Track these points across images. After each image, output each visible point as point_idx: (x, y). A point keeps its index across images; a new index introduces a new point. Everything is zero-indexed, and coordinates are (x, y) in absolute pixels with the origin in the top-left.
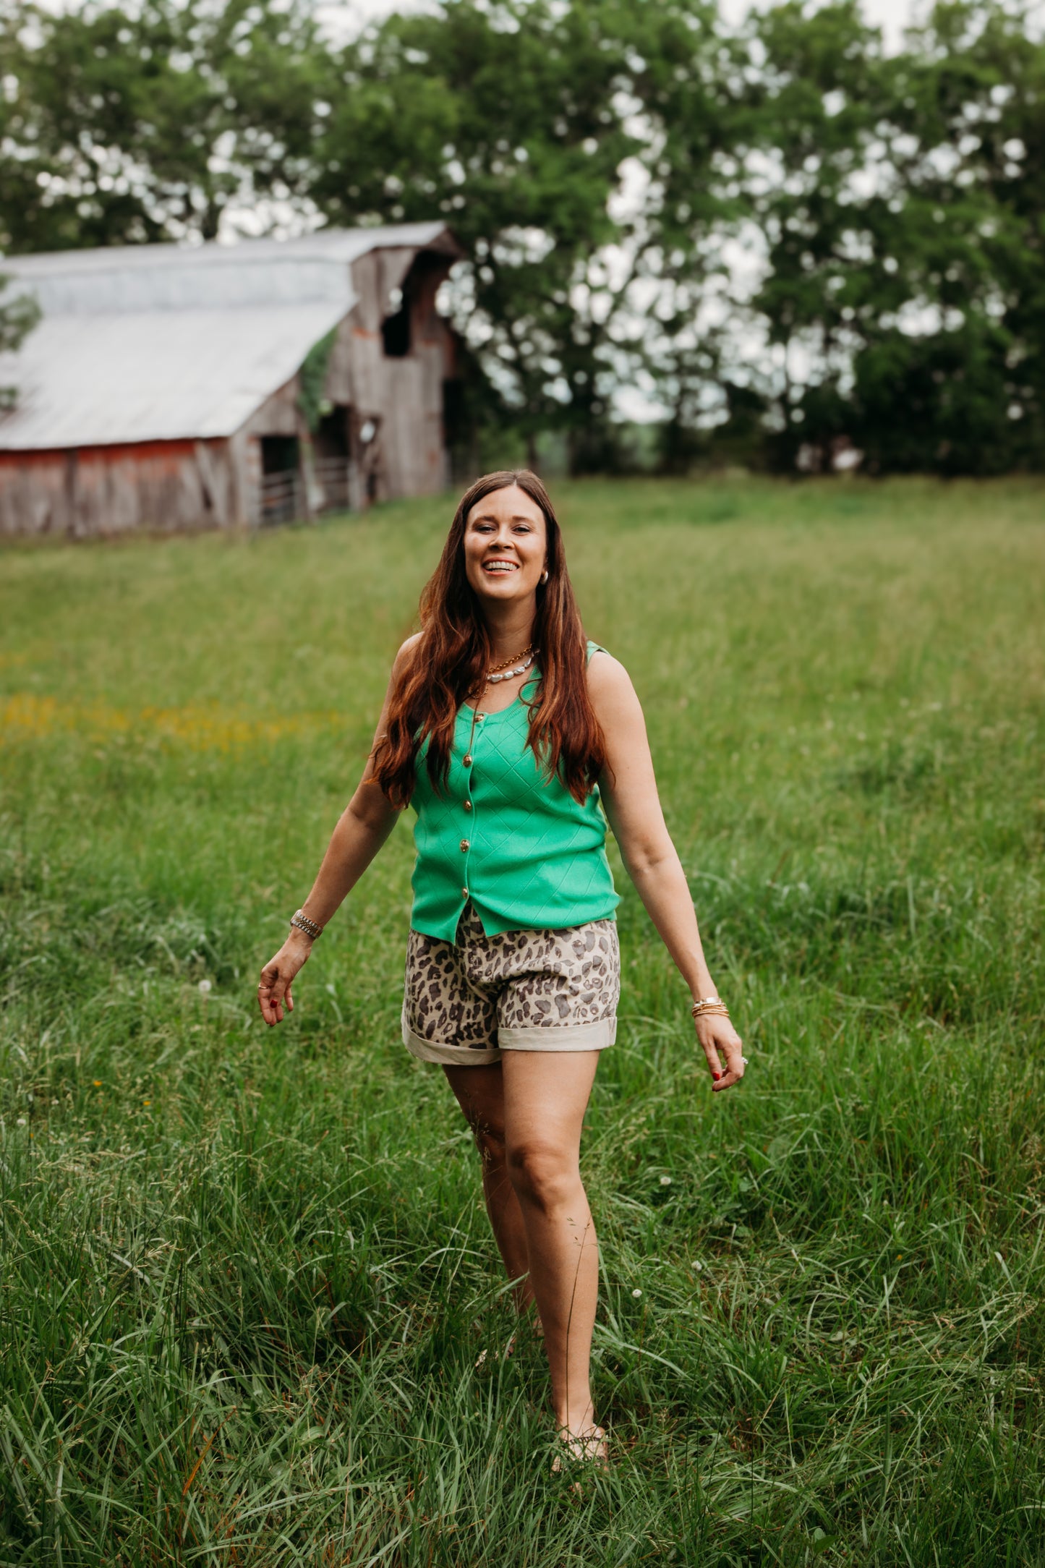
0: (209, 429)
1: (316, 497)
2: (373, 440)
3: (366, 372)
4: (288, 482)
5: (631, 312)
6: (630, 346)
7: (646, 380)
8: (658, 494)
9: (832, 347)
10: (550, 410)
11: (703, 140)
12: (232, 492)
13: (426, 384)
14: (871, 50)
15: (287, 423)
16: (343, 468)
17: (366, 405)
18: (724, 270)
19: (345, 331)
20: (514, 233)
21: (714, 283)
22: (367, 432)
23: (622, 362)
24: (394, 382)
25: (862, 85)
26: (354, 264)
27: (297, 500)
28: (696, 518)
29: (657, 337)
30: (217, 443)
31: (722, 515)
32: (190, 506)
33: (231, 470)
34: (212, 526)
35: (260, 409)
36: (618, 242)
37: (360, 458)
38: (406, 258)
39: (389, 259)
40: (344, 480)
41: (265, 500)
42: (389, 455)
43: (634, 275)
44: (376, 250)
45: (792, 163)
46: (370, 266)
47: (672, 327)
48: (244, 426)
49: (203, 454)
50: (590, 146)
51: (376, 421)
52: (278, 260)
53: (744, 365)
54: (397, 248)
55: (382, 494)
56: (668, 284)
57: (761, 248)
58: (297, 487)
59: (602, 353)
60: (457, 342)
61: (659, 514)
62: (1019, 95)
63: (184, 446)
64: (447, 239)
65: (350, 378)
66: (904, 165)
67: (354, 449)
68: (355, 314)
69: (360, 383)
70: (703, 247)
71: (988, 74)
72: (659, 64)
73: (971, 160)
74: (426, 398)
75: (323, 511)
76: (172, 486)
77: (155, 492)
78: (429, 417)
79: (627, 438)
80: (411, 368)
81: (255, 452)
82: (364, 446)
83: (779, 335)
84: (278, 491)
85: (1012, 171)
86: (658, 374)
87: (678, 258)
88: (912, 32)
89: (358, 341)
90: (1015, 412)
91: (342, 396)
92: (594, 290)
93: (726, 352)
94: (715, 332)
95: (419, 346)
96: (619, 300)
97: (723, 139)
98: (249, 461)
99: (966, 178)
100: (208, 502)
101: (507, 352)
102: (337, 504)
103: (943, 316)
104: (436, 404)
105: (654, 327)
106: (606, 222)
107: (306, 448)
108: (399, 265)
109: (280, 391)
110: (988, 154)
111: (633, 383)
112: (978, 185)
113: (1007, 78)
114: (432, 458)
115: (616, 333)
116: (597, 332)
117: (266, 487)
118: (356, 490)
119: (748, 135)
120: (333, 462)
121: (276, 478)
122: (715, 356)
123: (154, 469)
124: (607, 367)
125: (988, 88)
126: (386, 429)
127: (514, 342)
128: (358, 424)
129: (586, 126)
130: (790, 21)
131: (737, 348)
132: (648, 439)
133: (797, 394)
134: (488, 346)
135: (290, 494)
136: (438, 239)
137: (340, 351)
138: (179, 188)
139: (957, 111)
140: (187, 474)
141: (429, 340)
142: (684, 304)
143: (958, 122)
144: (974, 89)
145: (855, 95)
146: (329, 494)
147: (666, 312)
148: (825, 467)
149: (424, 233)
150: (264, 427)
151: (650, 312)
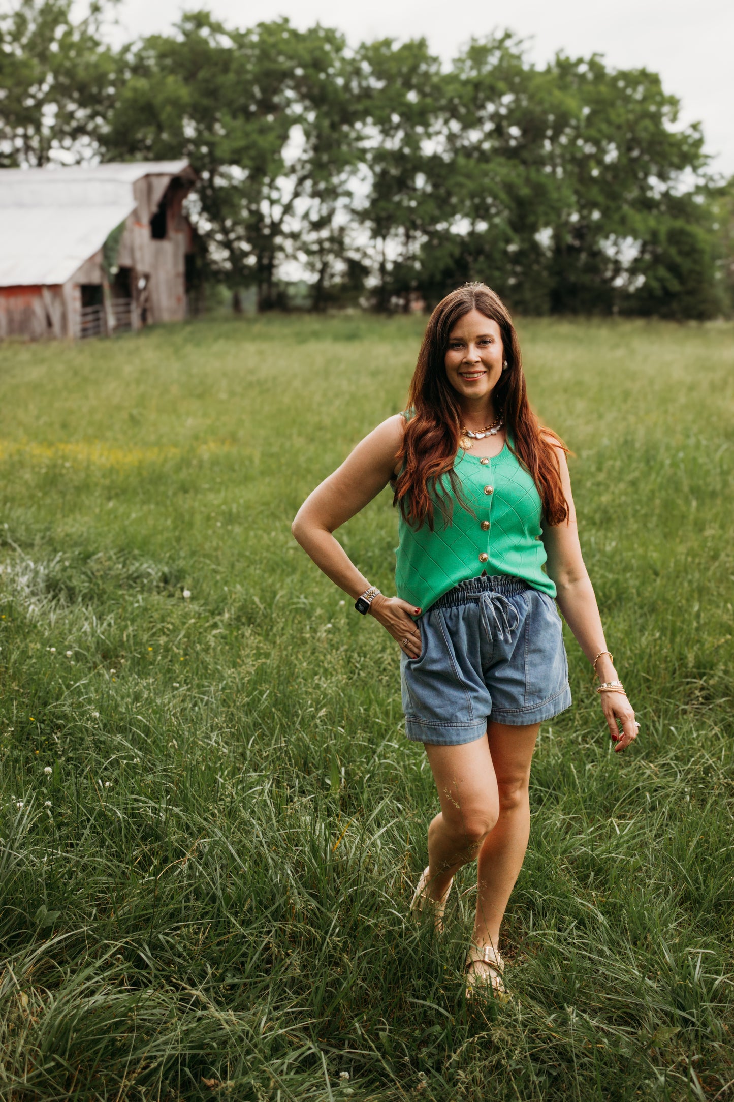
0: (50, 280)
1: (111, 322)
2: (145, 288)
3: (141, 248)
4: (96, 312)
5: (293, 215)
6: (295, 236)
7: (303, 257)
8: (312, 323)
9: (411, 240)
10: (246, 272)
11: (336, 118)
12: (64, 317)
13: (175, 255)
14: (433, 69)
15: (96, 277)
16: (128, 304)
17: (141, 268)
18: (349, 194)
19: (129, 223)
20: (224, 169)
21: (342, 201)
22: (142, 283)
23: (288, 244)
24: (158, 254)
25: (427, 89)
26: (135, 184)
27: (101, 322)
28: (337, 338)
29: (310, 231)
30: (55, 288)
31: (352, 337)
32: (38, 324)
33: (64, 304)
34: (51, 338)
35: (80, 269)
36: (286, 175)
37: (138, 299)
38: (165, 181)
39: (155, 181)
40: (128, 312)
41: (84, 323)
42: (155, 297)
43: (296, 194)
44: (148, 176)
45: (387, 132)
46: (143, 185)
47: (317, 226)
48: (71, 278)
49: (47, 294)
50: (270, 118)
51: (147, 277)
52: (89, 180)
53: (357, 250)
54: (160, 175)
55: (150, 321)
56: (317, 201)
57: (370, 180)
58: (101, 315)
59: (278, 240)
60: (193, 230)
61: (316, 335)
62: (517, 101)
63: (36, 289)
64: (189, 170)
65: (132, 251)
66: (451, 138)
67: (134, 293)
68: (135, 213)
69: (138, 255)
70: (335, 180)
71: (501, 85)
72: (311, 71)
73: (489, 136)
74: (175, 264)
75: (117, 328)
76: (28, 313)
77: (17, 317)
78: (177, 275)
79: (291, 291)
80: (167, 246)
81: (77, 294)
82: (139, 291)
83: (380, 232)
84: (90, 317)
85: (513, 143)
86: (309, 252)
87: (322, 185)
88: (458, 61)
89: (137, 229)
90: (512, 281)
91: (127, 262)
92: (273, 202)
93: (347, 241)
94: (342, 229)
95: (171, 233)
96: (288, 209)
97: (349, 118)
98: (74, 299)
99: (486, 146)
100: (49, 324)
101: (219, 237)
102: (124, 326)
103: (473, 224)
104: (181, 268)
105: (306, 224)
106: (280, 162)
107: (107, 291)
108: (161, 186)
109: (92, 258)
110: (499, 132)
111: (295, 258)
112: (495, 151)
113: (513, 89)
114: (179, 300)
115: (285, 228)
116: (276, 228)
117: (84, 315)
118: (135, 318)
119: (362, 116)
120: (122, 301)
121: (89, 309)
122: (341, 243)
123: (17, 303)
124: (281, 248)
125: (501, 94)
126: (153, 281)
127: (225, 231)
128: (137, 279)
129: (267, 106)
130: (384, 50)
131: (353, 239)
132: (303, 291)
133: (389, 267)
134: (210, 235)
135: (98, 319)
136: (184, 170)
137: (126, 235)
138: (20, 131)
139: (482, 107)
140: (37, 306)
141: (177, 230)
142: (324, 212)
143: (482, 113)
144: (494, 94)
145: (422, 93)
146: (118, 320)
147: (314, 217)
148: (406, 309)
149: (176, 167)
150: (83, 280)
151: (306, 216)
